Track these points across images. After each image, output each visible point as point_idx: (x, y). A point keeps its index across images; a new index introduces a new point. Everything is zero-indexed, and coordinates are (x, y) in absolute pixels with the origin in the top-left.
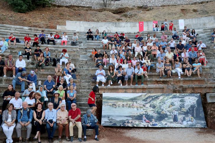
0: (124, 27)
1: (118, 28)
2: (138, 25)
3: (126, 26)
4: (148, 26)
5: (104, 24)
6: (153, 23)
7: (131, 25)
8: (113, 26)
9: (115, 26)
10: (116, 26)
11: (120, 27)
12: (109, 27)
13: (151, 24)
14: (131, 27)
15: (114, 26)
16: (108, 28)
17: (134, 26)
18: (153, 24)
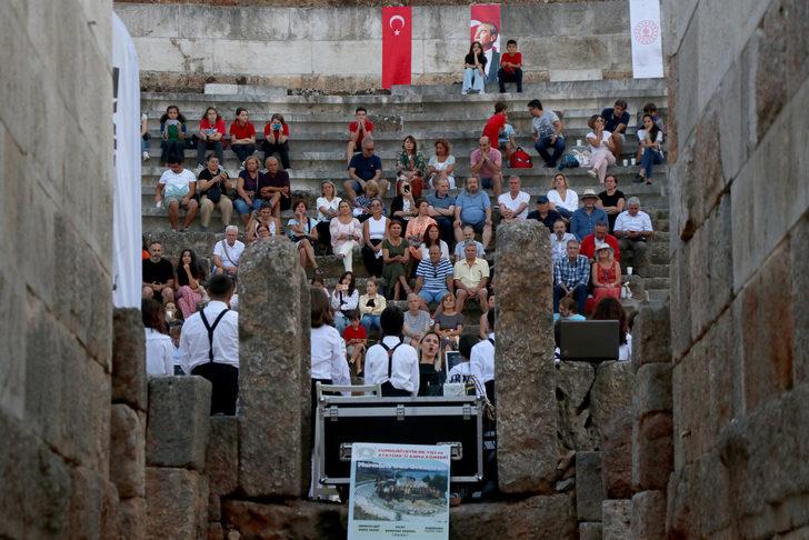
0: (291, 37)
1: (251, 43)
2: (375, 25)
3: (299, 30)
4: (438, 33)
5: (158, 20)
6: (474, 17)
7: (332, 26)
8: (218, 34)
9: (228, 28)
10: (234, 35)
11: (265, 38)
12: (193, 40)
13: (462, 24)
14: (329, 38)
15: (221, 28)
16: (186, 45)
17: (352, 37)
18: (474, 23)
